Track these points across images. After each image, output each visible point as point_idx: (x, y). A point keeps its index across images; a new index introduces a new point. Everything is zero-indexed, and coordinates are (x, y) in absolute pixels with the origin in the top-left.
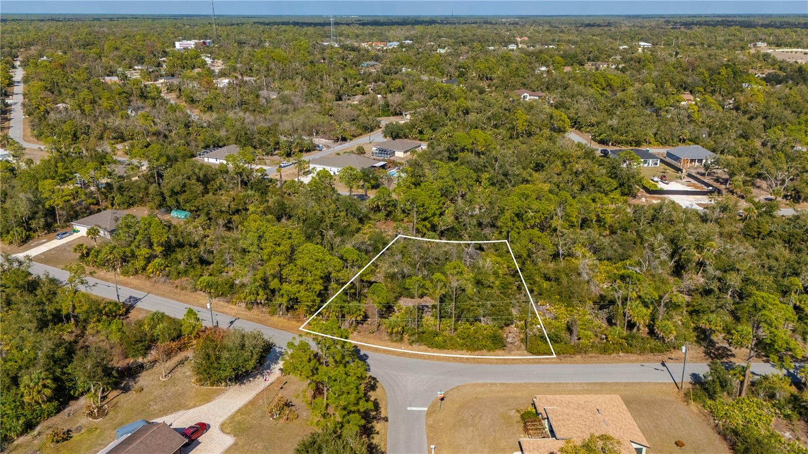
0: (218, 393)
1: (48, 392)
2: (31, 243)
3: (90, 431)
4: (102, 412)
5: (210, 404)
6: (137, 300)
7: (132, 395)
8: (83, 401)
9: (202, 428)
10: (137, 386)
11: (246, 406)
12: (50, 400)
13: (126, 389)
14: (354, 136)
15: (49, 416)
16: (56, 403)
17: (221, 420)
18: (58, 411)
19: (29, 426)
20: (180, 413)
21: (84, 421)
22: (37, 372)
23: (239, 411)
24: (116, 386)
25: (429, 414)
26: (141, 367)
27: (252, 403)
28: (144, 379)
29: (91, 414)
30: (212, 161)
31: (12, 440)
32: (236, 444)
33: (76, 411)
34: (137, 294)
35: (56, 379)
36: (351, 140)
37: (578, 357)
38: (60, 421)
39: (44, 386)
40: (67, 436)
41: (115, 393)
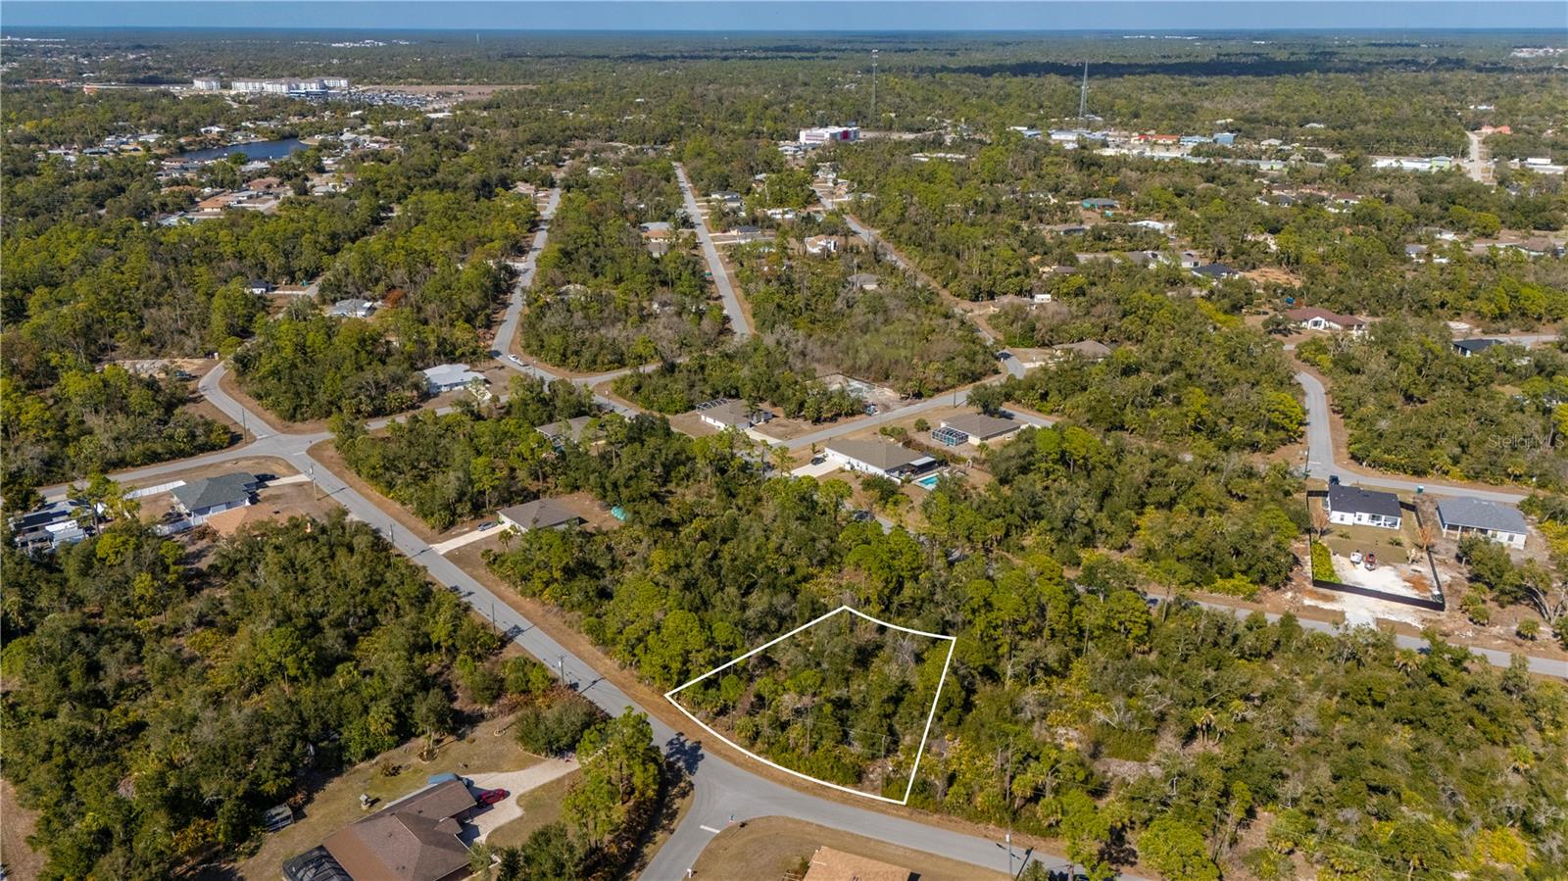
0: (535, 762)
1: (388, 726)
2: (454, 531)
3: (416, 771)
4: (431, 755)
5: (522, 772)
6: (518, 630)
7: (464, 744)
8: (422, 740)
9: (502, 794)
10: (471, 736)
11: (552, 782)
12: (391, 733)
13: (461, 737)
14: (938, 390)
15: (390, 748)
16: (396, 737)
17: (522, 791)
18: (398, 745)
19: (370, 754)
20: (493, 774)
21: (415, 760)
22: (384, 705)
23: (543, 787)
24: (453, 731)
25: (717, 838)
26: (482, 717)
27: (559, 781)
28: (481, 731)
29: (421, 755)
30: (710, 421)
31: (355, 764)
32: (521, 818)
33: (411, 749)
34: (524, 624)
35: (399, 715)
36: (930, 396)
37: (936, 816)
38: (395, 756)
39: (387, 720)
40: (396, 771)
41: (451, 738)
